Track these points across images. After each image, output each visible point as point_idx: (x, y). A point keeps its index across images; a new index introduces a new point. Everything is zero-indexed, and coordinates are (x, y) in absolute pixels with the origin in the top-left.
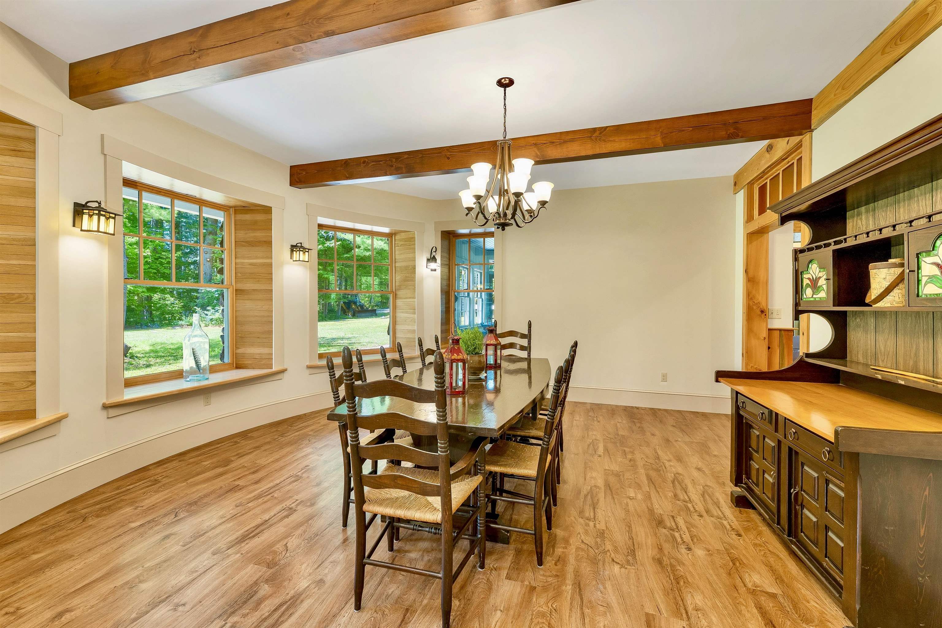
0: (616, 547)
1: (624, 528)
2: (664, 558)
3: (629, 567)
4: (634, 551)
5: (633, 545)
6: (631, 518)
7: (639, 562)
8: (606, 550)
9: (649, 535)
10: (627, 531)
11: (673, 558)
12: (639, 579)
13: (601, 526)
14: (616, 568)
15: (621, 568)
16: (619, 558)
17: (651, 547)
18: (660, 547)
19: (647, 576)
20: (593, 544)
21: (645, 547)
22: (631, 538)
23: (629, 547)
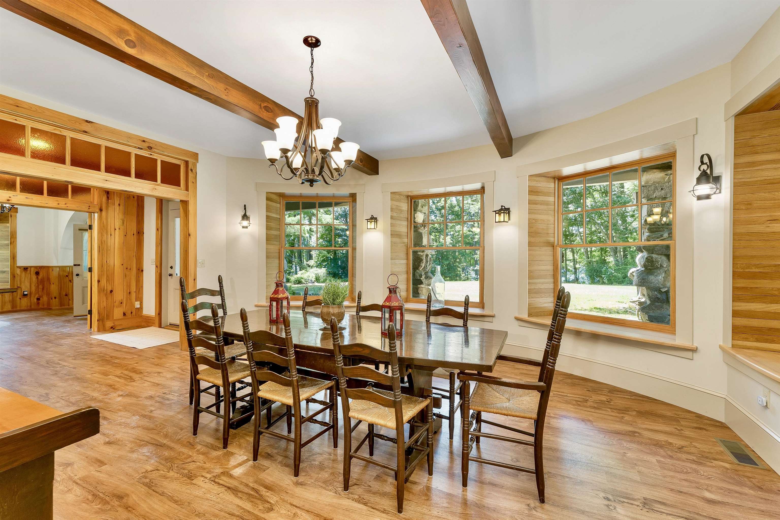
0: (167, 478)
1: (178, 496)
2: (117, 503)
3: (142, 475)
4: (149, 487)
5: (155, 490)
6: (186, 512)
7: (137, 483)
8: (171, 471)
9: (150, 511)
10: (174, 497)
11: (110, 510)
12: (127, 475)
13: (199, 481)
14: (149, 468)
15: (146, 471)
16: (154, 475)
17: (138, 502)
18: (130, 509)
19: (122, 480)
20: (186, 466)
21: (143, 497)
22: (162, 494)
23: (156, 487)
